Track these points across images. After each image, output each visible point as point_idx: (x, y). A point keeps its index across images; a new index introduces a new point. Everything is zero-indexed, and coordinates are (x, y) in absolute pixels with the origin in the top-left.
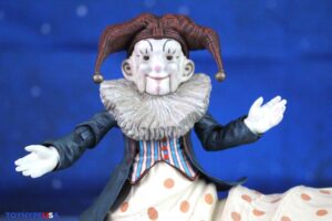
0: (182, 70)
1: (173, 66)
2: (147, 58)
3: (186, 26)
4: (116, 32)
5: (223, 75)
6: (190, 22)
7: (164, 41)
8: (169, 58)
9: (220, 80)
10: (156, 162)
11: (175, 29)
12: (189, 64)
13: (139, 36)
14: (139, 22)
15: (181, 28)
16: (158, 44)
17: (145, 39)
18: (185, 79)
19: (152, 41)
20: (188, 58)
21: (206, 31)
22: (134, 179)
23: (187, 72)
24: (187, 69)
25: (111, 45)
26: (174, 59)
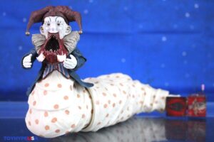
1: (60, 28)
2: (49, 25)
4: (35, 14)
8: (59, 25)
10: (53, 70)
11: (61, 12)
14: (45, 9)
17: (48, 16)
18: (66, 34)
20: (69, 25)
22: (44, 76)
23: (68, 31)
24: (68, 29)
25: (34, 19)
26: (61, 25)
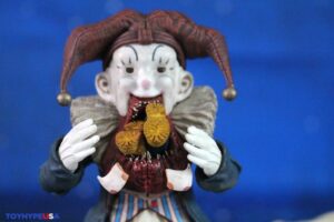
0: (178, 86)
3: (183, 27)
5: (234, 93)
6: (188, 21)
7: (154, 46)
8: (161, 70)
9: (230, 99)
11: (168, 31)
12: (187, 77)
13: (120, 41)
15: (177, 30)
16: (145, 52)
17: (127, 44)
18: (181, 97)
19: (138, 47)
20: (185, 69)
21: (210, 34)
23: (183, 88)
24: (184, 84)
26: (168, 71)
